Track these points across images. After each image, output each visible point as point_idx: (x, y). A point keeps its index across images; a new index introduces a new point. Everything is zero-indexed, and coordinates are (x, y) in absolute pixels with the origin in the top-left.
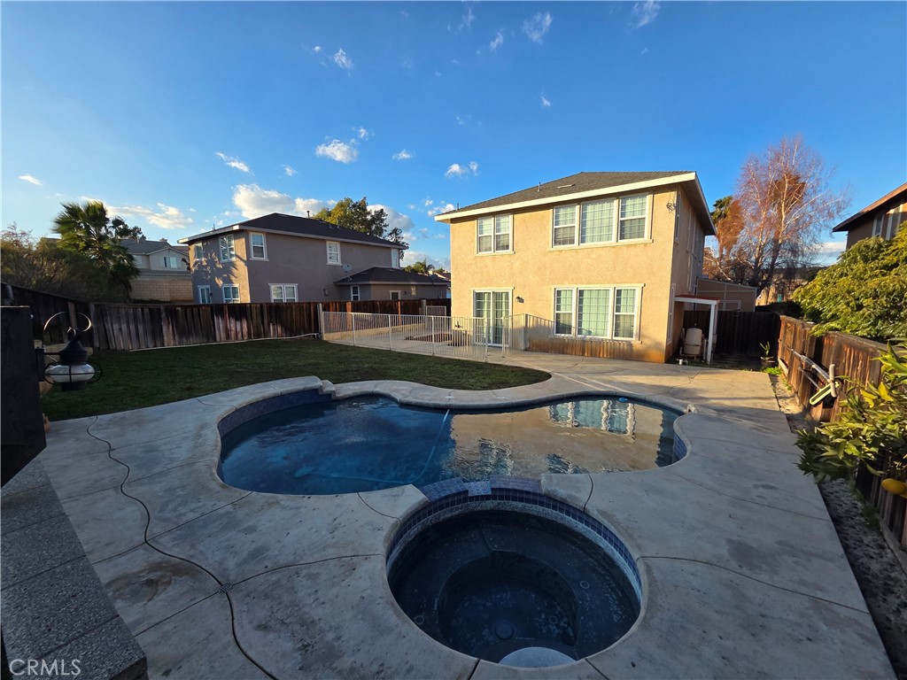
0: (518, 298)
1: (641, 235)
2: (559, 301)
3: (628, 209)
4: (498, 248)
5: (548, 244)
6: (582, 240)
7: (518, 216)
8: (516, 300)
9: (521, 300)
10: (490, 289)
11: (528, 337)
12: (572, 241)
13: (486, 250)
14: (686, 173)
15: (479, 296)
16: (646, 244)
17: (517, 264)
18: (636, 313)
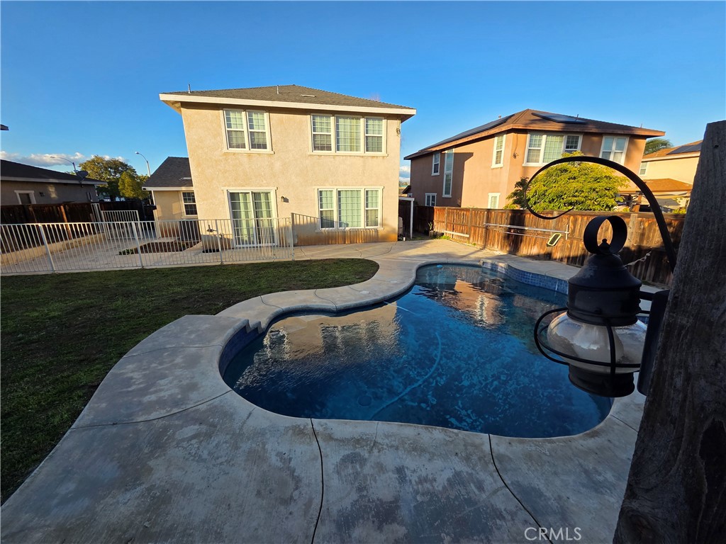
0: (283, 197)
1: (379, 150)
2: (321, 200)
3: (370, 128)
4: (253, 146)
5: (308, 147)
6: (338, 149)
7: (274, 116)
8: (279, 199)
9: (286, 200)
10: (249, 189)
11: (296, 234)
12: (329, 148)
13: (238, 146)
14: (405, 108)
15: (233, 196)
16: (383, 157)
17: (278, 165)
18: (379, 208)
